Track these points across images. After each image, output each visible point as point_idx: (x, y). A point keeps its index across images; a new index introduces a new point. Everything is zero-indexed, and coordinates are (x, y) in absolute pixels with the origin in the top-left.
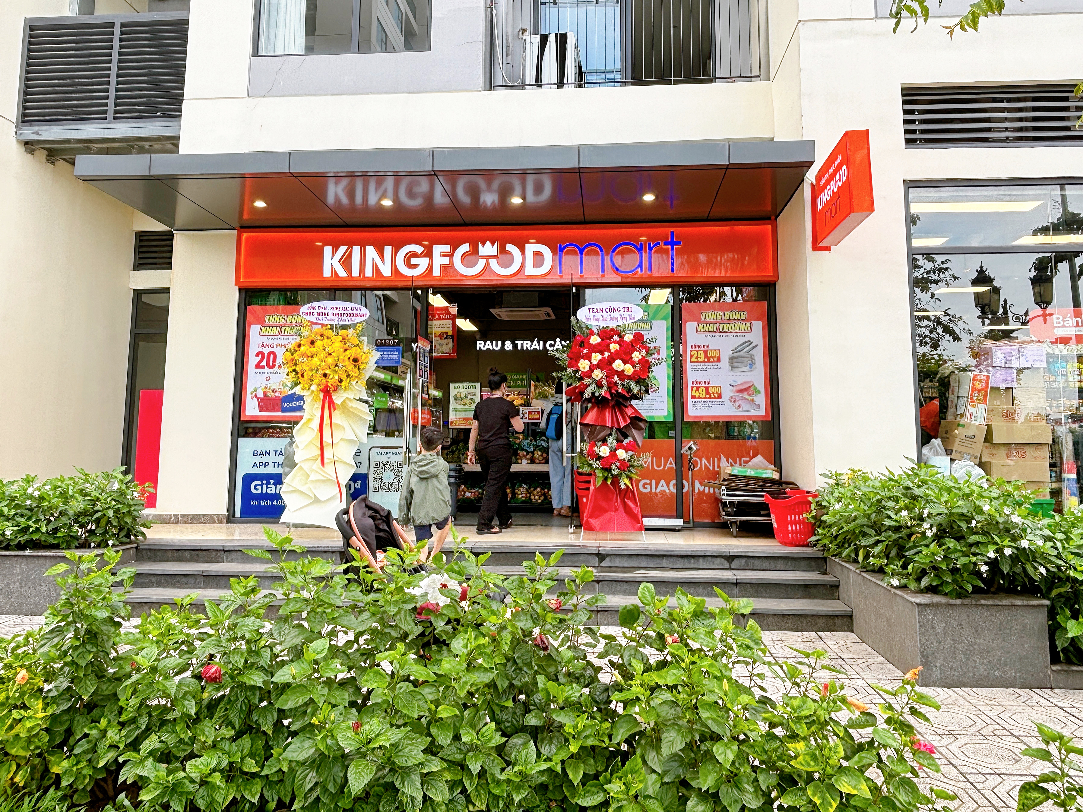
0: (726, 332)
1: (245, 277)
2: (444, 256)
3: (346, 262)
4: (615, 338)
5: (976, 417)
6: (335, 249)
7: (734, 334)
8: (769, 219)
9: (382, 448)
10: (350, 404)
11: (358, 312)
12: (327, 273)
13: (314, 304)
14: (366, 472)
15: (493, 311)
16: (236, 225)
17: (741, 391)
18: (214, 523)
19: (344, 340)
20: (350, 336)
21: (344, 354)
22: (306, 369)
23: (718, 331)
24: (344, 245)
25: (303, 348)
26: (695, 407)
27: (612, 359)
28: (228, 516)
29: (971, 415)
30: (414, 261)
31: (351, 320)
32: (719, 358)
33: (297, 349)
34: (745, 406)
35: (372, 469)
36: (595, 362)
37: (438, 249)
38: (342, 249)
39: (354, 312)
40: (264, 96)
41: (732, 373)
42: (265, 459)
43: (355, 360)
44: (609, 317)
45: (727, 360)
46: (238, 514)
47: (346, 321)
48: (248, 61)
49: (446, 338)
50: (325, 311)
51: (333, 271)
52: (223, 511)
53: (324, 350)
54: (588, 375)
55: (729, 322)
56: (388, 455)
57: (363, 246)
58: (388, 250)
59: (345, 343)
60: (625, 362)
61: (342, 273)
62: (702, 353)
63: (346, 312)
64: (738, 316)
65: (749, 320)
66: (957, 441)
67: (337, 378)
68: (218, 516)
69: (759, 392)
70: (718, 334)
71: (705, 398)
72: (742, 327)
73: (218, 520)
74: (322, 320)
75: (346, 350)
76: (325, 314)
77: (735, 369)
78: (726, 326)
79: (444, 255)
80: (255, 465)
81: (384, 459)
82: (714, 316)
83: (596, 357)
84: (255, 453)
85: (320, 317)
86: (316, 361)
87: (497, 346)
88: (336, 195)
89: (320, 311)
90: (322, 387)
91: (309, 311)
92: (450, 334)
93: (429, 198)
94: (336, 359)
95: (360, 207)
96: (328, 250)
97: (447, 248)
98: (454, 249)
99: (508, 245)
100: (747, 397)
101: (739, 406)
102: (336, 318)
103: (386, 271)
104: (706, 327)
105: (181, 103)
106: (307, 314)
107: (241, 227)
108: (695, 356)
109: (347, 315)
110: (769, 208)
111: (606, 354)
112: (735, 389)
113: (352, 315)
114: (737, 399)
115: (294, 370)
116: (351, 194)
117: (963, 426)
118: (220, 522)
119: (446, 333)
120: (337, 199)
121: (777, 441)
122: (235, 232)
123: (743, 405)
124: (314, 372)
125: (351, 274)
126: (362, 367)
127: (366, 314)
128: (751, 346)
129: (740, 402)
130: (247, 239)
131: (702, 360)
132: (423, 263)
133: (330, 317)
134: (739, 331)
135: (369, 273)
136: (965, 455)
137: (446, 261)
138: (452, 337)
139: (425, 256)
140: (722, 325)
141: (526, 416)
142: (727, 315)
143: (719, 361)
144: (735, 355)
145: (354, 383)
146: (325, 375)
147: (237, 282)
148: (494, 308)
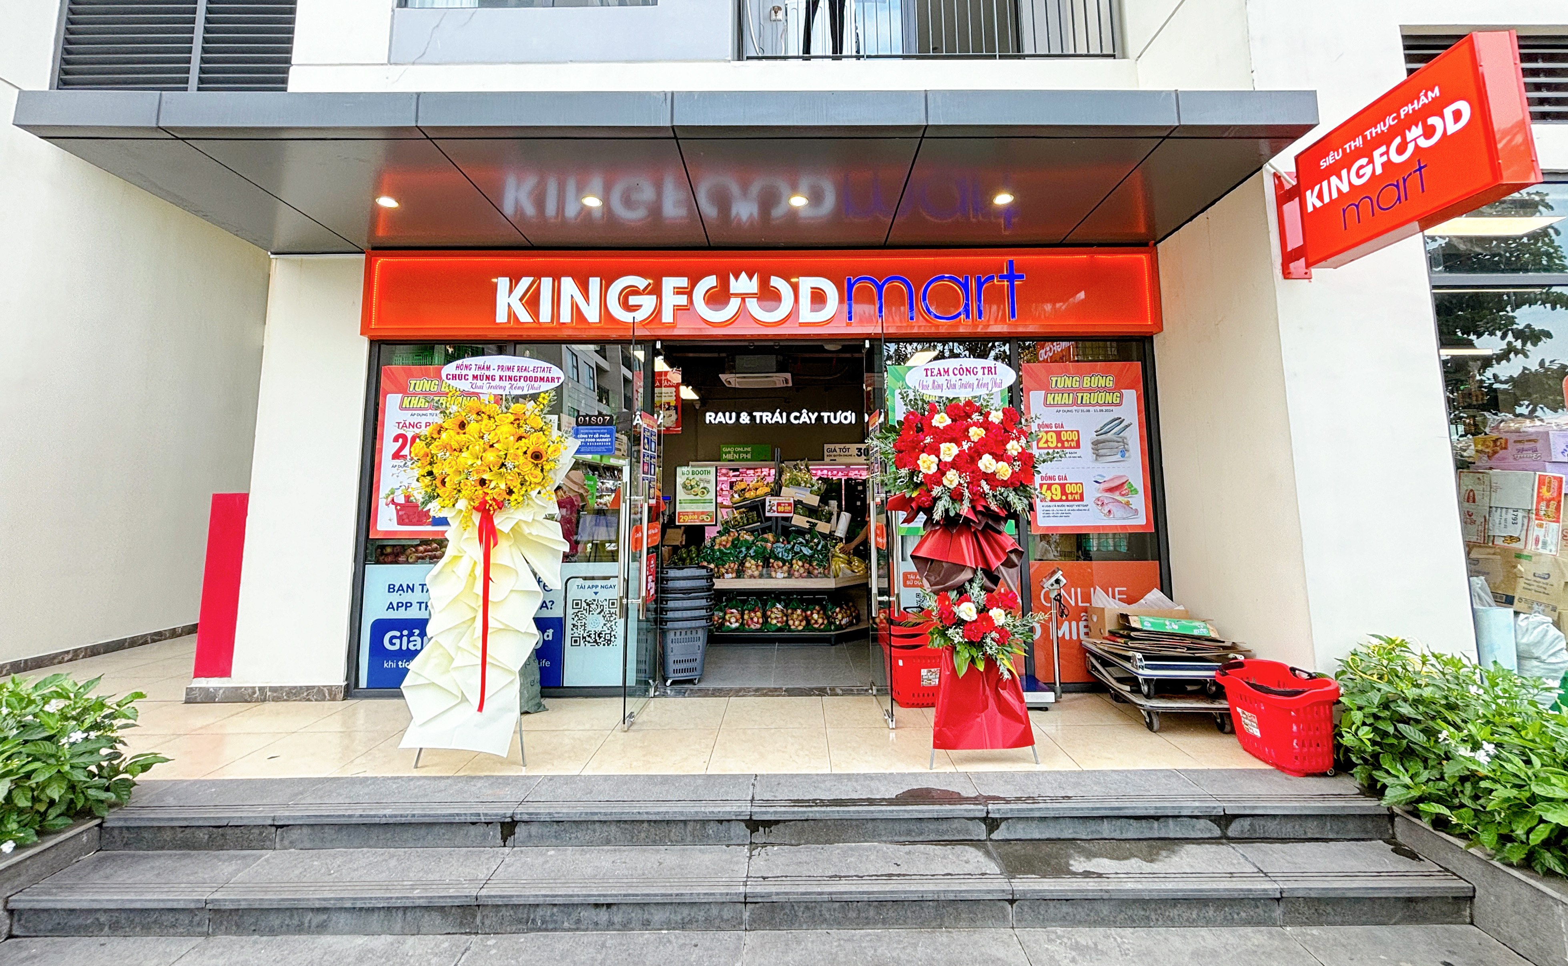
0: (1086, 405)
1: (378, 323)
2: (678, 293)
3: (532, 302)
4: (976, 417)
5: (1545, 544)
6: (515, 280)
7: (1098, 408)
8: (1146, 244)
9: (585, 578)
10: (526, 530)
11: (545, 375)
12: (501, 317)
13: (467, 361)
14: (562, 615)
15: (723, 377)
16: (365, 245)
17: (1111, 490)
18: (323, 699)
19: (517, 421)
20: (527, 414)
21: (517, 444)
22: (447, 470)
23: (1075, 403)
24: (528, 275)
25: (444, 435)
26: (1047, 515)
27: (976, 453)
28: (347, 687)
29: (1537, 541)
30: (633, 300)
31: (533, 388)
32: (1078, 442)
33: (435, 436)
34: (1118, 512)
35: (570, 611)
36: (947, 458)
37: (669, 283)
38: (526, 282)
39: (539, 375)
40: (413, 63)
41: (1097, 464)
42: (406, 597)
43: (537, 456)
44: (958, 384)
45: (1090, 446)
46: (363, 683)
47: (526, 388)
48: (390, 13)
49: (668, 409)
50: (487, 373)
51: (511, 315)
52: (339, 679)
53: (482, 438)
54: (937, 478)
55: (1090, 391)
56: (594, 590)
57: (556, 278)
58: (595, 283)
59: (519, 426)
60: (998, 458)
61: (524, 317)
62: (1054, 435)
63: (524, 374)
64: (1102, 382)
65: (1119, 386)
66: (1521, 583)
67: (503, 486)
68: (330, 688)
69: (1137, 492)
70: (1075, 408)
71: (1061, 500)
72: (1109, 398)
73: (330, 694)
74: (481, 387)
75: (520, 438)
76: (488, 378)
77: (1100, 459)
78: (1086, 396)
79: (679, 291)
80: (391, 606)
81: (588, 595)
82: (1068, 383)
83: (949, 451)
84: (391, 588)
85: (479, 383)
86: (466, 458)
87: (730, 418)
88: (517, 201)
89: (478, 373)
90: (477, 504)
91: (458, 372)
92: (673, 404)
93: (656, 210)
94: (502, 453)
95: (552, 221)
96: (503, 283)
97: (683, 282)
98: (693, 283)
99: (773, 278)
100: (1120, 498)
101: (1109, 511)
102: (507, 384)
103: (592, 314)
104: (1058, 398)
105: (286, 71)
106: (454, 377)
107: (374, 248)
108: (1044, 440)
109: (526, 379)
110: (1143, 230)
111: (966, 446)
112: (1102, 486)
113: (536, 379)
114: (1106, 502)
115: (430, 473)
116: (540, 202)
117: (1529, 557)
118: (333, 699)
119: (669, 403)
120: (519, 209)
121: (1164, 563)
122: (363, 256)
123: (1114, 510)
124: (463, 476)
125: (538, 320)
126: (546, 468)
127: (558, 378)
128: (1122, 425)
129: (1110, 507)
130: (383, 266)
131: (1054, 445)
132: (648, 303)
133: (497, 382)
134: (1104, 404)
135: (566, 316)
136: (1535, 606)
137: (683, 300)
138: (676, 408)
139: (650, 293)
140: (1080, 395)
141: (775, 508)
142: (1087, 380)
143: (1078, 446)
144: (1100, 437)
145: (534, 494)
146: (483, 482)
147: (365, 329)
148: (723, 373)
